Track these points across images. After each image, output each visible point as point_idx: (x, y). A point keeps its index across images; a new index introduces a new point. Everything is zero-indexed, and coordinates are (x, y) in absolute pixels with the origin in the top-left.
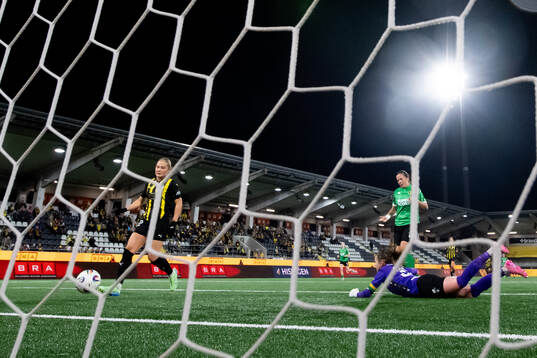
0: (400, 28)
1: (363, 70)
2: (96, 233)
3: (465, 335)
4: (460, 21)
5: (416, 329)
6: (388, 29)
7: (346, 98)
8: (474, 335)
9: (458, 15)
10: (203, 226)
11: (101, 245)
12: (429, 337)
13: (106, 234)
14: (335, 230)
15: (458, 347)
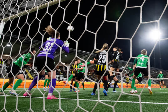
0: (143, 23)
1: (134, 34)
2: (60, 76)
3: (160, 103)
4: (158, 21)
5: (147, 102)
6: (140, 24)
7: (131, 42)
8: (162, 103)
9: (158, 20)
10: (89, 73)
11: (62, 79)
12: (150, 104)
13: (63, 76)
14: (125, 75)
15: (158, 107)
